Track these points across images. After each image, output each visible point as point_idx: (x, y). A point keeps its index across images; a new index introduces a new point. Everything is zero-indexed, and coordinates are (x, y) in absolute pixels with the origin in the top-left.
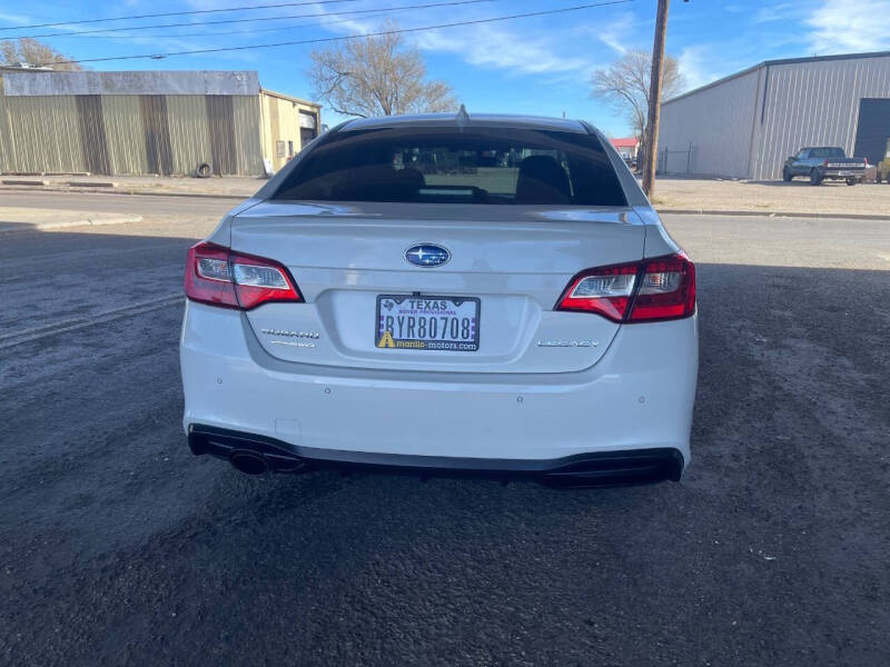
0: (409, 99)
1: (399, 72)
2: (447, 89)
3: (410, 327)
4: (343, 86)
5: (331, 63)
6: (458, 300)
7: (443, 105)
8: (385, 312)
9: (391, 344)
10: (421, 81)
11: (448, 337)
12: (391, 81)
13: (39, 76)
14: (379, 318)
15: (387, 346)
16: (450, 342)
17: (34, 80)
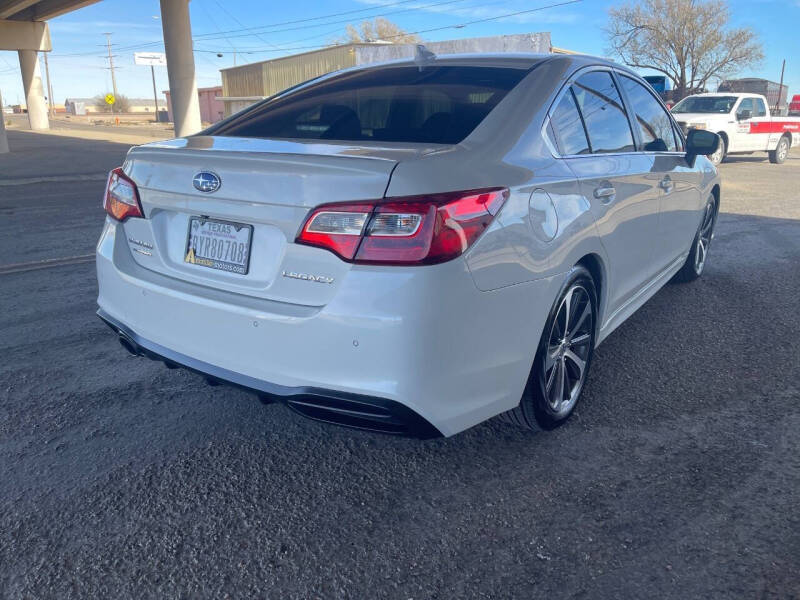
0: (707, 47)
1: (699, 21)
2: (751, 35)
3: (207, 247)
4: (639, 39)
5: (628, 18)
6: (239, 226)
7: (744, 51)
8: (194, 233)
9: (193, 261)
10: (721, 28)
11: (229, 260)
12: (690, 30)
13: (380, 49)
14: (190, 236)
15: (190, 262)
16: (229, 264)
17: (377, 52)
